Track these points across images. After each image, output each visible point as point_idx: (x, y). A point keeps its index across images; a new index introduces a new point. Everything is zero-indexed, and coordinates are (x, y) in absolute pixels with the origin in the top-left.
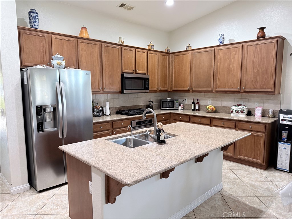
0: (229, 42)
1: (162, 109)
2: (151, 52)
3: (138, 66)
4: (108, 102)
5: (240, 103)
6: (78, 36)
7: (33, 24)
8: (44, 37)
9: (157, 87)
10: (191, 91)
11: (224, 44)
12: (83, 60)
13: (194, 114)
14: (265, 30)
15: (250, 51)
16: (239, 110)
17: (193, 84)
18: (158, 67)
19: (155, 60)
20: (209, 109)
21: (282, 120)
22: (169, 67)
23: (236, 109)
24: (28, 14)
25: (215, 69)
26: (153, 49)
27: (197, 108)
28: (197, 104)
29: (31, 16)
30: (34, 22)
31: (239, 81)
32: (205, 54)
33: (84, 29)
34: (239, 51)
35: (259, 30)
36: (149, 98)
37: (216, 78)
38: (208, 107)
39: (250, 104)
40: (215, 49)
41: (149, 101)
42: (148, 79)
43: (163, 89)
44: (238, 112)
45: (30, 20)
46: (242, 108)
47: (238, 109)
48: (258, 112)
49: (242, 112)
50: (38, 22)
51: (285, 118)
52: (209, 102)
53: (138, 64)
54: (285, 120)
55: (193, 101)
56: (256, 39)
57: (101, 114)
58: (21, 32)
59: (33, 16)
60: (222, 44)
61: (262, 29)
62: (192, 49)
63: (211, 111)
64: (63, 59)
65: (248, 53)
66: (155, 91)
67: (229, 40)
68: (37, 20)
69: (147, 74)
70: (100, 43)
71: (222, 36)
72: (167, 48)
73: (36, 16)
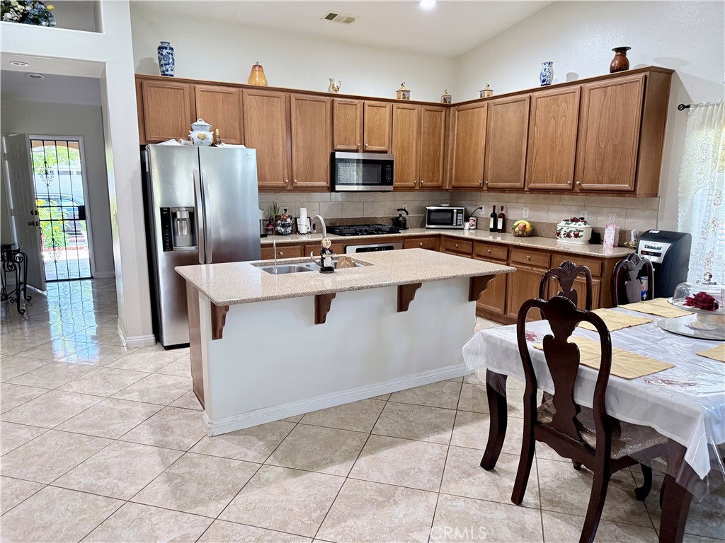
0: (566, 78)
1: (427, 226)
2: (401, 105)
3: (369, 136)
4: (305, 209)
5: (582, 216)
6: (246, 83)
7: (164, 68)
8: (183, 89)
9: (414, 178)
10: (485, 188)
11: (552, 84)
12: (253, 129)
13: (495, 240)
14: (629, 54)
15: (595, 100)
16: (571, 231)
17: (489, 173)
18: (417, 137)
19: (410, 122)
20: (517, 229)
21: (643, 252)
22: (446, 136)
23: (565, 229)
24: (157, 51)
25: (530, 142)
26: (408, 98)
27: (500, 226)
28: (500, 217)
29: (162, 55)
30: (166, 65)
31: (572, 168)
32: (512, 106)
33: (257, 69)
34: (574, 101)
35: (614, 53)
36: (402, 202)
37: (531, 162)
38: (515, 224)
39: (600, 218)
40: (530, 97)
41: (398, 210)
42: (391, 163)
43: (430, 184)
44: (568, 236)
45: (160, 61)
46: (577, 226)
47: (570, 229)
48: (609, 237)
49: (576, 236)
50: (173, 64)
51: (649, 247)
52: (524, 212)
53: (369, 132)
54: (647, 253)
55: (494, 211)
56: (608, 73)
57: (289, 230)
58: (145, 84)
59: (164, 54)
60: (546, 84)
61: (622, 51)
62: (494, 94)
63: (520, 233)
64: (209, 128)
65: (591, 105)
66: (411, 189)
67: (568, 75)
68: (171, 60)
69: (389, 153)
70: (287, 94)
71: (547, 68)
72: (444, 94)
73: (168, 53)
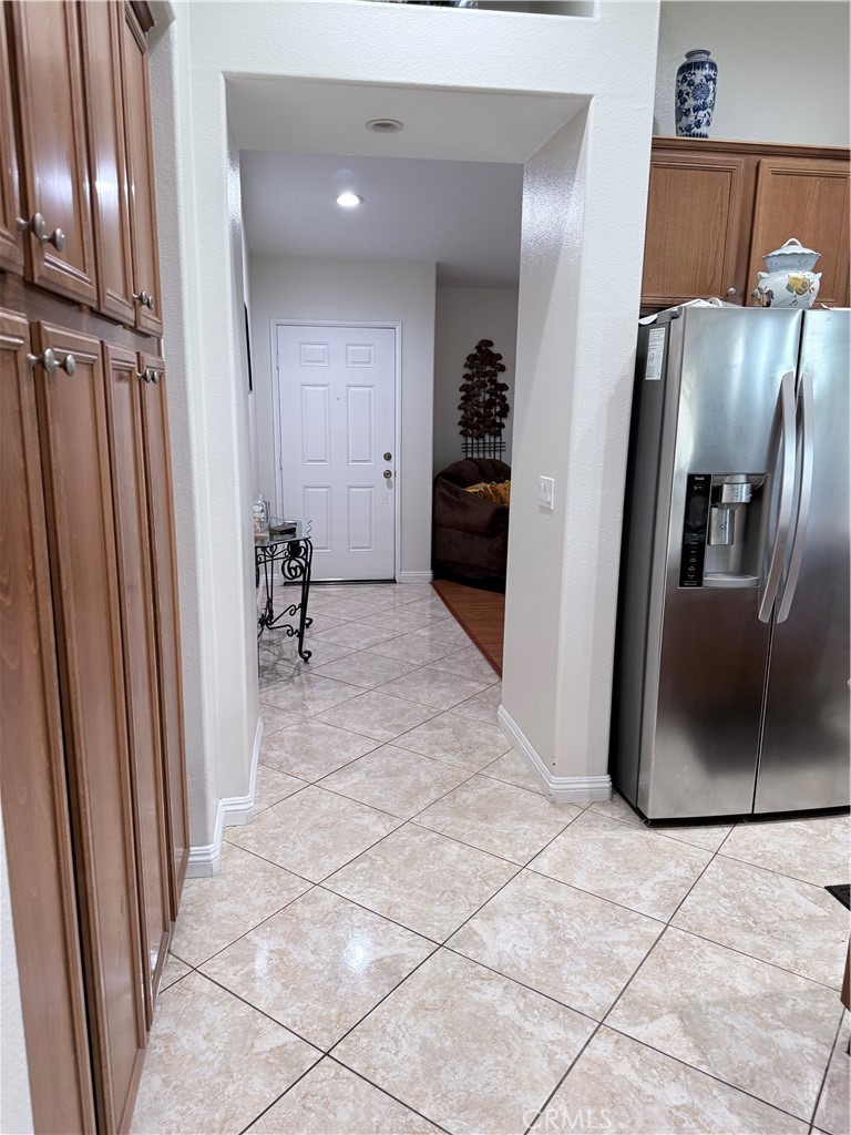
7: (692, 119)
8: (731, 171)
24: (675, 78)
29: (691, 84)
30: (697, 109)
45: (683, 102)
50: (713, 107)
59: (697, 81)
64: (812, 261)
68: (710, 97)
73: (708, 79)
